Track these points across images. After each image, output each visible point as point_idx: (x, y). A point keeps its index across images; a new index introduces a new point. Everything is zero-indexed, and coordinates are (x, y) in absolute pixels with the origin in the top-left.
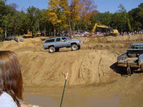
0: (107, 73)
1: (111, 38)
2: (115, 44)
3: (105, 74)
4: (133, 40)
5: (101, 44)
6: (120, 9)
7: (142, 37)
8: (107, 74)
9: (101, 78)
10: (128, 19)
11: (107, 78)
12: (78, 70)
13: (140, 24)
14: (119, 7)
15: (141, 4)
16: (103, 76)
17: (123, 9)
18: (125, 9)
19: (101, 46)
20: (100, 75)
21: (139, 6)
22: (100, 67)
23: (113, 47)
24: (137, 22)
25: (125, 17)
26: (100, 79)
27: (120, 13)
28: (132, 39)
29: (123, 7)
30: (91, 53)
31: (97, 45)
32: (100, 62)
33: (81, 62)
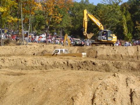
1: (105, 50)
2: (121, 62)
10: (124, 16)
19: (94, 64)
23: (117, 68)
25: (118, 12)
27: (111, 5)
30: (107, 80)
31: (85, 62)
32: (131, 99)
33: (92, 98)
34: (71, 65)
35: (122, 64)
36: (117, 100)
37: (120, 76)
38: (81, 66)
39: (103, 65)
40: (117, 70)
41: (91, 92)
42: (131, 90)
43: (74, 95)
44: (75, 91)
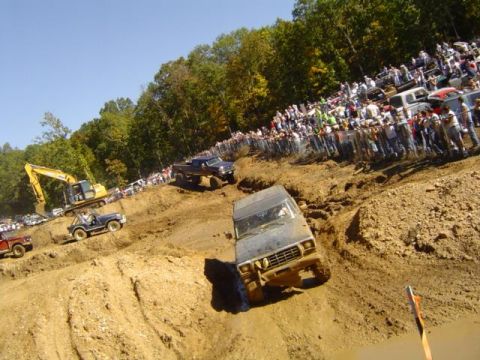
0: (188, 323)
3: (183, 330)
4: (139, 215)
5: (48, 250)
6: (49, 128)
7: (160, 197)
8: (191, 326)
9: (180, 350)
10: (81, 156)
11: (199, 340)
12: (70, 352)
13: (123, 165)
14: (44, 124)
15: (106, 105)
16: (180, 339)
17: (58, 126)
18: (64, 126)
19: (51, 256)
20: (167, 340)
21: (102, 112)
22: (149, 314)
23: (95, 250)
24: (111, 160)
25: (69, 152)
26: (178, 353)
27: (52, 142)
28: (134, 211)
29: (58, 121)
30: (83, 277)
31: (34, 258)
32: (137, 295)
33: (66, 319)
34: (9, 272)
35: (101, 241)
36: (112, 306)
37: (104, 263)
38: (30, 268)
39: (70, 254)
40: (96, 253)
41: (61, 309)
42: (131, 279)
43: (31, 325)
44: (31, 316)
